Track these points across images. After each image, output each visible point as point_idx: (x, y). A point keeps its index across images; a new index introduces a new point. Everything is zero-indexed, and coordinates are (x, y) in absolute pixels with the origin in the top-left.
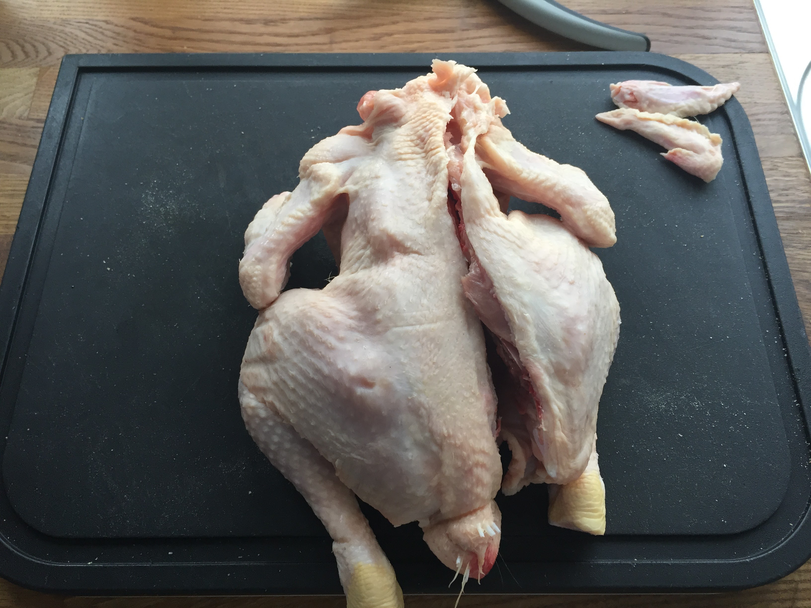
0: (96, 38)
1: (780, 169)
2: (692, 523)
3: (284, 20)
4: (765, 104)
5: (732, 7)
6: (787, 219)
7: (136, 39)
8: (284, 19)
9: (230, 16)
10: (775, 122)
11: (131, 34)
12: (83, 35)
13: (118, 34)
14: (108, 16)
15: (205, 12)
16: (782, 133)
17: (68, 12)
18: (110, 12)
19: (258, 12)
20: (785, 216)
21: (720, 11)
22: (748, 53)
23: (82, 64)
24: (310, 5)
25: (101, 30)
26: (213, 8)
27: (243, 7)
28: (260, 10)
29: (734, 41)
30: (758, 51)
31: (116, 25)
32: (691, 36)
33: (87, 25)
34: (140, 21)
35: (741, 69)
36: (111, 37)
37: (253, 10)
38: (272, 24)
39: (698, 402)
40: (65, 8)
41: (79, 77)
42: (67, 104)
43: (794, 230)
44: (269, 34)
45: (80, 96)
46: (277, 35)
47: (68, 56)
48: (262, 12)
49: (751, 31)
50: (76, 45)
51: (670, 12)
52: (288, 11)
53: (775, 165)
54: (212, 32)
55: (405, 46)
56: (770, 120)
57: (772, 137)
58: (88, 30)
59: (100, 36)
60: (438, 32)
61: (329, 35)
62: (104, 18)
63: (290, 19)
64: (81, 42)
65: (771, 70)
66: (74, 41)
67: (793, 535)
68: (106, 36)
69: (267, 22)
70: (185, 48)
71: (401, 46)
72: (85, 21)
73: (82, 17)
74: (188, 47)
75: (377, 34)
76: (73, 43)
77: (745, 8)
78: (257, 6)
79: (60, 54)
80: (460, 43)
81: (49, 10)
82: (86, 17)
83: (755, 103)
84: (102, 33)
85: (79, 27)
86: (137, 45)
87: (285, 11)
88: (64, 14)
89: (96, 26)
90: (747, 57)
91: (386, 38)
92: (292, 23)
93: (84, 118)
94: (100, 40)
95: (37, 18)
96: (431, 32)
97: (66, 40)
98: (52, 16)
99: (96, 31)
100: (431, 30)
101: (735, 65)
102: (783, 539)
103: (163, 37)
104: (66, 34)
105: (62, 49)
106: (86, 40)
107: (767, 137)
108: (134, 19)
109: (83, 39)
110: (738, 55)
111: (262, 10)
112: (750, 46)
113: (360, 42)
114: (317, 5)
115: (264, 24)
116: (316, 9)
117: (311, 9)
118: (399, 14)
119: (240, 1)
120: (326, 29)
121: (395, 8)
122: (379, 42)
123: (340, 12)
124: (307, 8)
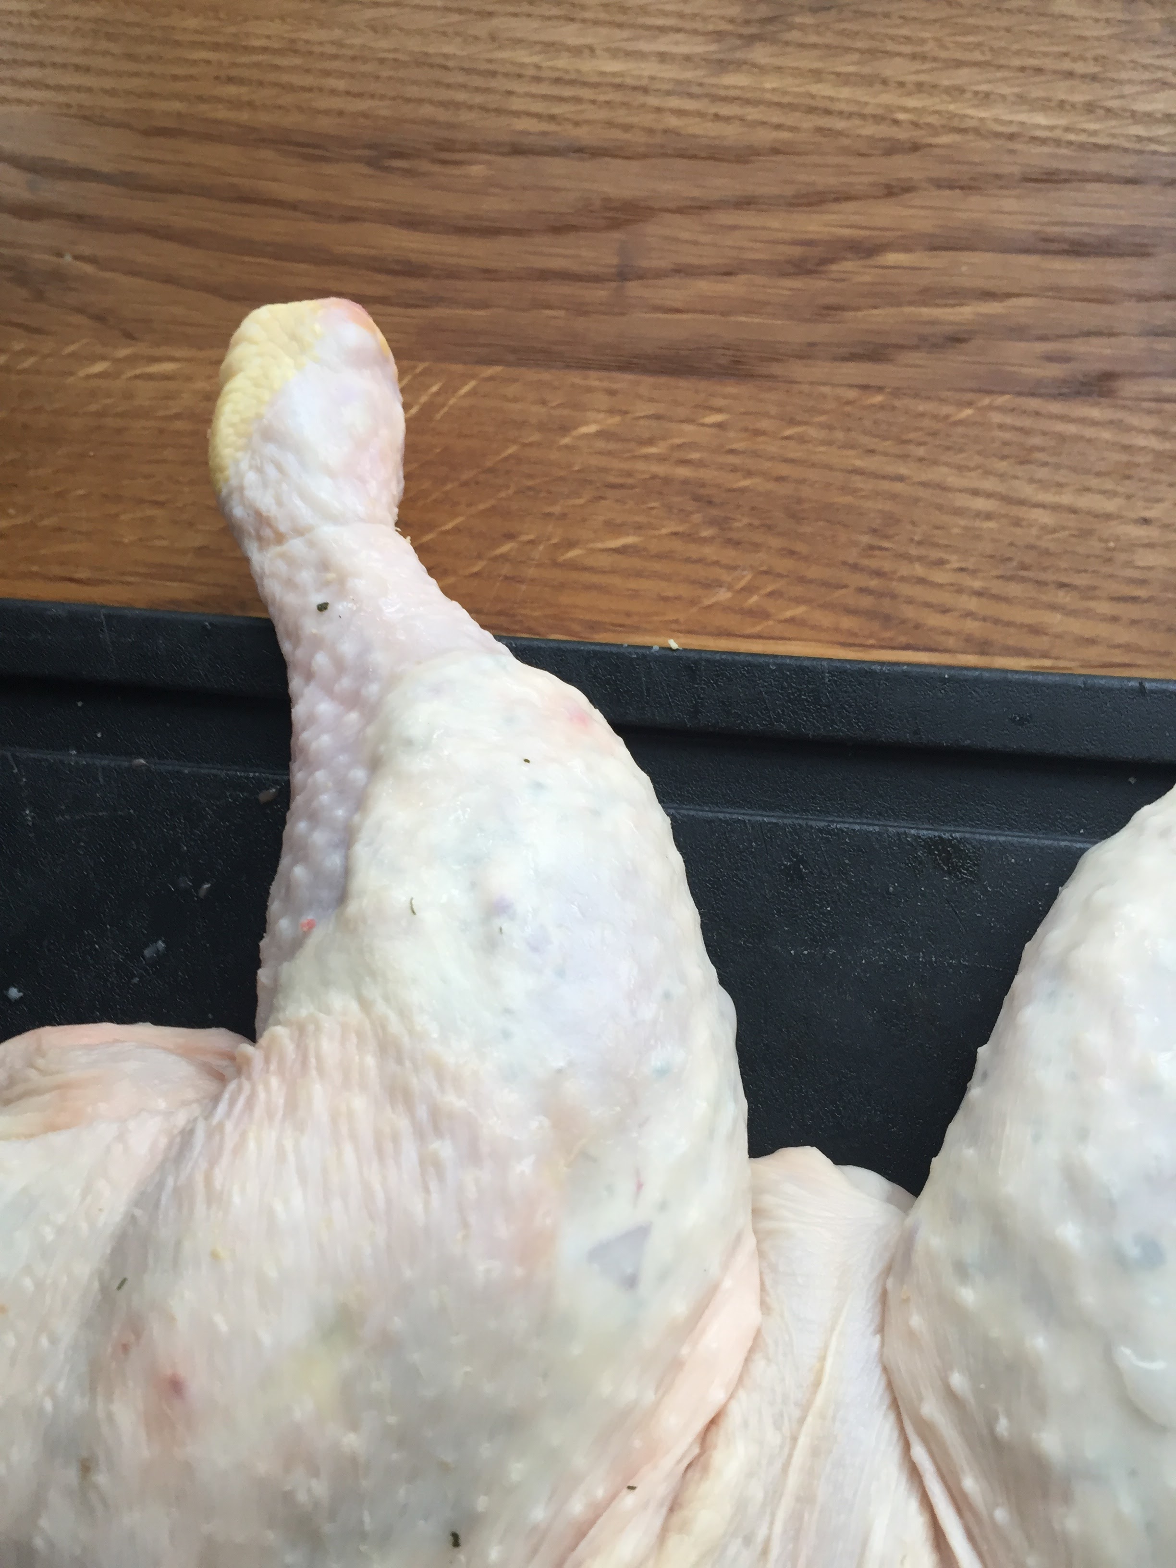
3: (446, 151)
8: (450, 146)
9: (245, 117)
19: (350, 105)
24: (558, 81)
26: (186, 79)
27: (298, 80)
28: (361, 95)
37: (333, 92)
38: (398, 164)
52: (471, 108)
54: (175, 190)
55: (926, 312)
61: (617, 235)
63: (474, 148)
69: (381, 157)
74: (76, 258)
75: (813, 243)
78: (354, 76)
87: (457, 106)
91: (848, 265)
92: (479, 167)
113: (743, 278)
114: (585, 84)
115: (370, 163)
116: (578, 100)
117: (561, 99)
118: (915, 147)
119: (291, 48)
120: (608, 204)
121: (901, 116)
122: (818, 284)
123: (673, 122)
124: (545, 97)
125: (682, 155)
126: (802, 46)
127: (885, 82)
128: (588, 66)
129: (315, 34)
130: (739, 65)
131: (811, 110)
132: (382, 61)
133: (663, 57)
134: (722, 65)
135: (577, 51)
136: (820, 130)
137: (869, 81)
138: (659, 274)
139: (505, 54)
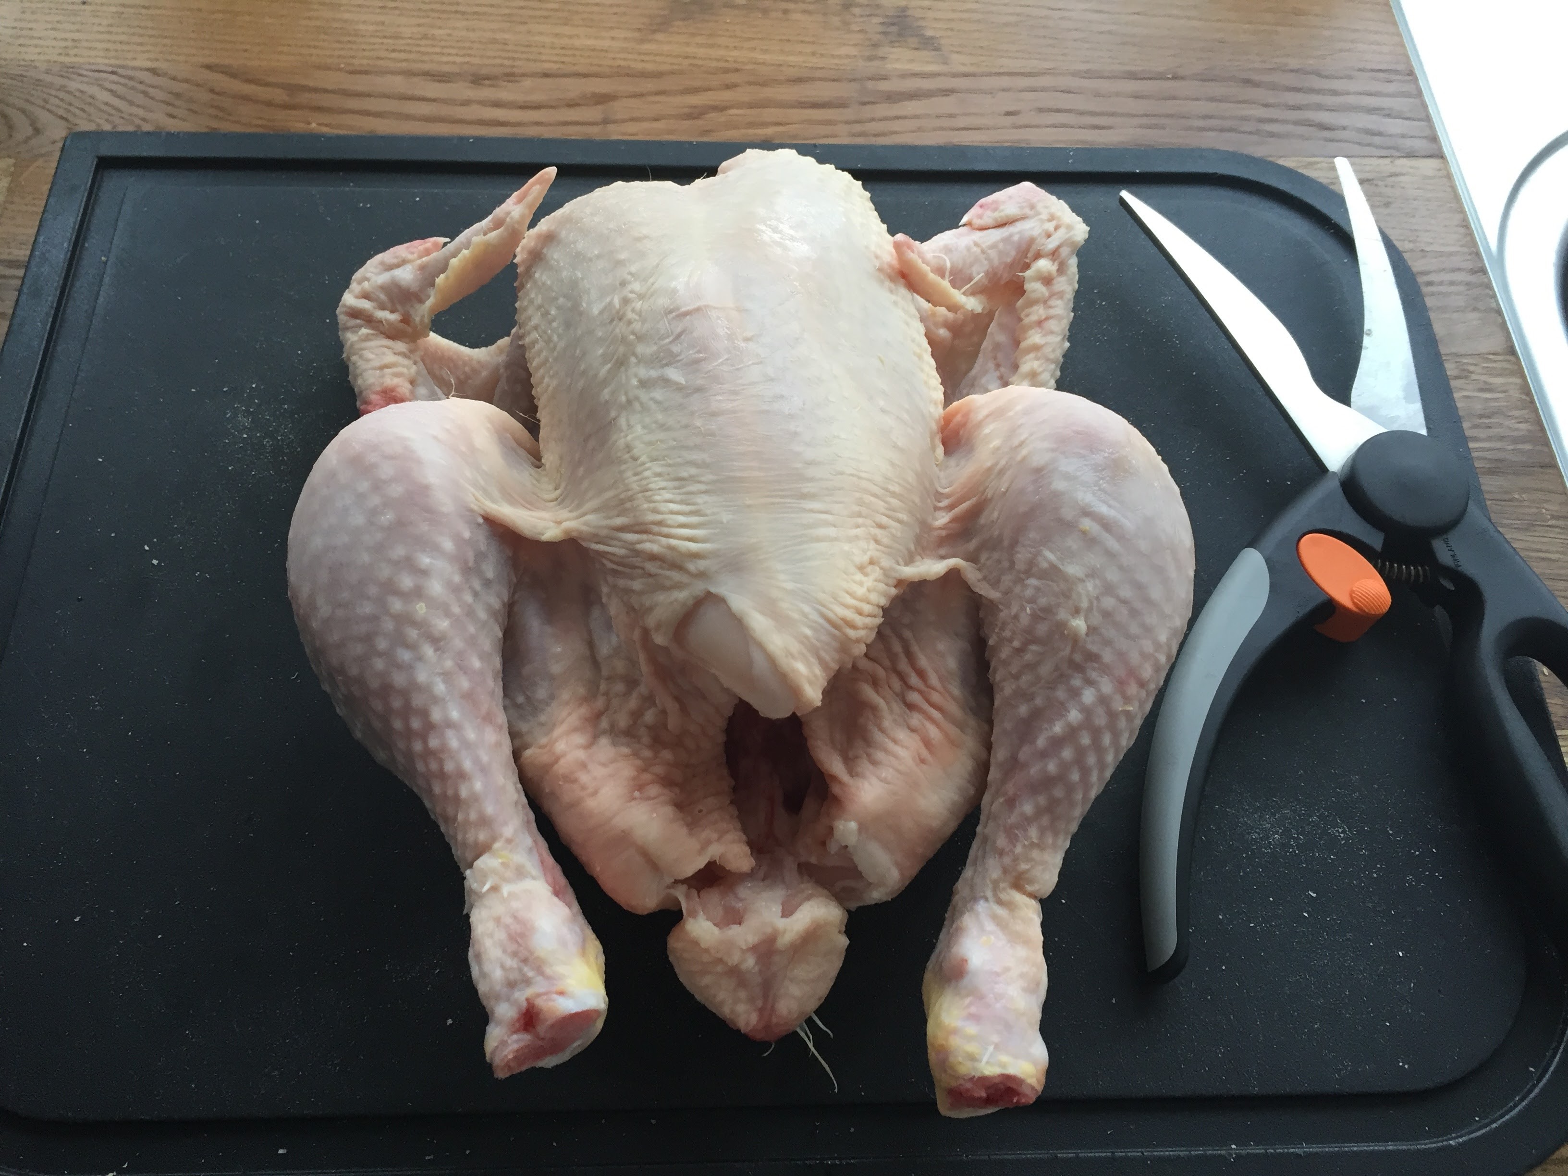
0: (131, 103)
1: (1473, 377)
2: (1341, 1070)
3: (511, 77)
4: (1441, 254)
5: (1372, 70)
6: (1492, 472)
7: (212, 106)
8: (512, 75)
9: (404, 65)
10: (1461, 288)
11: (204, 96)
12: (105, 96)
13: (178, 95)
14: (157, 60)
15: (353, 57)
16: (1475, 309)
17: (75, 51)
18: (161, 53)
19: (459, 60)
20: (1487, 466)
21: (1350, 77)
22: (1406, 157)
23: (106, 151)
24: (563, 48)
25: (142, 87)
26: (370, 50)
27: (430, 50)
28: (464, 55)
29: (1380, 134)
30: (1425, 154)
31: (174, 79)
32: (1297, 123)
33: (113, 77)
34: (223, 72)
35: (1393, 186)
36: (162, 102)
37: (449, 54)
38: (487, 82)
39: (1344, 828)
40: (70, 44)
41: (99, 177)
42: (74, 229)
43: (1506, 493)
44: (483, 103)
45: (100, 213)
46: (497, 104)
47: (76, 138)
48: (467, 59)
49: (1409, 115)
50: (90, 115)
51: (1256, 78)
52: (520, 59)
53: (1464, 370)
54: (369, 95)
55: (751, 131)
56: (1452, 283)
57: (1455, 316)
58: (114, 87)
59: (140, 99)
60: (815, 106)
61: (600, 107)
62: (148, 64)
63: (524, 75)
64: (101, 110)
65: (1449, 189)
66: (87, 108)
67: (1537, 1090)
68: (152, 98)
69: (478, 80)
70: (314, 125)
71: (743, 131)
72: (110, 69)
73: (106, 61)
74: (319, 124)
75: (694, 107)
76: (83, 110)
77: (1396, 72)
78: (459, 48)
79: (57, 132)
80: (858, 128)
81: (36, 46)
82: (113, 62)
83: (1422, 251)
84: (144, 93)
85: (97, 80)
86: (216, 117)
87: (514, 59)
88: (67, 55)
89: (131, 78)
90: (1404, 164)
91: (713, 115)
92: (528, 83)
93: (108, 257)
94: (138, 106)
95: (12, 60)
96: (802, 105)
97: (70, 104)
98: (42, 57)
99: (133, 88)
100: (803, 103)
101: (1382, 179)
102: (1517, 1099)
103: (269, 104)
104: (69, 92)
105: (63, 124)
106: (112, 106)
107: (1447, 316)
108: (209, 67)
109: (107, 104)
110: (1387, 161)
111: (470, 55)
112: (1408, 143)
113: (663, 121)
114: (577, 49)
115: (473, 82)
116: (574, 56)
117: (565, 55)
118: (737, 70)
119: (425, 37)
120: (594, 95)
121: (729, 59)
122: (700, 122)
123: (622, 63)
124: (557, 55)
125: (628, 75)
126: (679, 33)
127: (719, 46)
128: (577, 43)
129: (437, 32)
130: (650, 41)
131: (686, 57)
132: (473, 42)
133: (613, 38)
134: (642, 41)
135: (570, 37)
136: (691, 65)
137: (712, 46)
138: (624, 121)
139: (537, 38)
